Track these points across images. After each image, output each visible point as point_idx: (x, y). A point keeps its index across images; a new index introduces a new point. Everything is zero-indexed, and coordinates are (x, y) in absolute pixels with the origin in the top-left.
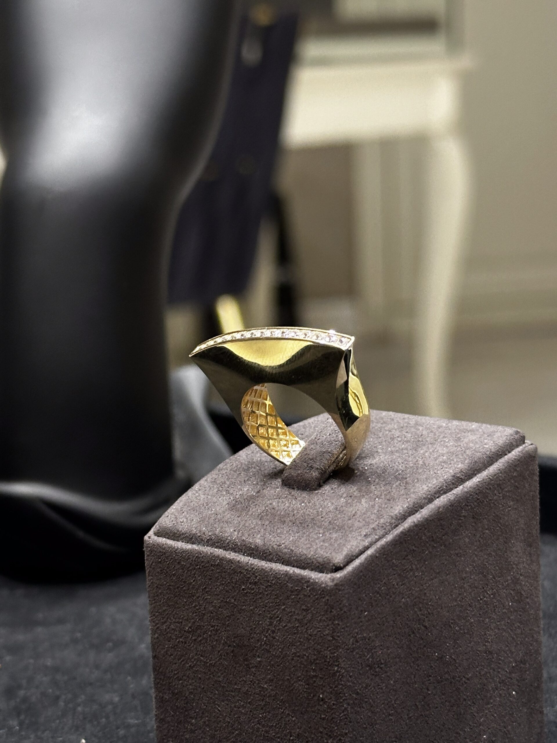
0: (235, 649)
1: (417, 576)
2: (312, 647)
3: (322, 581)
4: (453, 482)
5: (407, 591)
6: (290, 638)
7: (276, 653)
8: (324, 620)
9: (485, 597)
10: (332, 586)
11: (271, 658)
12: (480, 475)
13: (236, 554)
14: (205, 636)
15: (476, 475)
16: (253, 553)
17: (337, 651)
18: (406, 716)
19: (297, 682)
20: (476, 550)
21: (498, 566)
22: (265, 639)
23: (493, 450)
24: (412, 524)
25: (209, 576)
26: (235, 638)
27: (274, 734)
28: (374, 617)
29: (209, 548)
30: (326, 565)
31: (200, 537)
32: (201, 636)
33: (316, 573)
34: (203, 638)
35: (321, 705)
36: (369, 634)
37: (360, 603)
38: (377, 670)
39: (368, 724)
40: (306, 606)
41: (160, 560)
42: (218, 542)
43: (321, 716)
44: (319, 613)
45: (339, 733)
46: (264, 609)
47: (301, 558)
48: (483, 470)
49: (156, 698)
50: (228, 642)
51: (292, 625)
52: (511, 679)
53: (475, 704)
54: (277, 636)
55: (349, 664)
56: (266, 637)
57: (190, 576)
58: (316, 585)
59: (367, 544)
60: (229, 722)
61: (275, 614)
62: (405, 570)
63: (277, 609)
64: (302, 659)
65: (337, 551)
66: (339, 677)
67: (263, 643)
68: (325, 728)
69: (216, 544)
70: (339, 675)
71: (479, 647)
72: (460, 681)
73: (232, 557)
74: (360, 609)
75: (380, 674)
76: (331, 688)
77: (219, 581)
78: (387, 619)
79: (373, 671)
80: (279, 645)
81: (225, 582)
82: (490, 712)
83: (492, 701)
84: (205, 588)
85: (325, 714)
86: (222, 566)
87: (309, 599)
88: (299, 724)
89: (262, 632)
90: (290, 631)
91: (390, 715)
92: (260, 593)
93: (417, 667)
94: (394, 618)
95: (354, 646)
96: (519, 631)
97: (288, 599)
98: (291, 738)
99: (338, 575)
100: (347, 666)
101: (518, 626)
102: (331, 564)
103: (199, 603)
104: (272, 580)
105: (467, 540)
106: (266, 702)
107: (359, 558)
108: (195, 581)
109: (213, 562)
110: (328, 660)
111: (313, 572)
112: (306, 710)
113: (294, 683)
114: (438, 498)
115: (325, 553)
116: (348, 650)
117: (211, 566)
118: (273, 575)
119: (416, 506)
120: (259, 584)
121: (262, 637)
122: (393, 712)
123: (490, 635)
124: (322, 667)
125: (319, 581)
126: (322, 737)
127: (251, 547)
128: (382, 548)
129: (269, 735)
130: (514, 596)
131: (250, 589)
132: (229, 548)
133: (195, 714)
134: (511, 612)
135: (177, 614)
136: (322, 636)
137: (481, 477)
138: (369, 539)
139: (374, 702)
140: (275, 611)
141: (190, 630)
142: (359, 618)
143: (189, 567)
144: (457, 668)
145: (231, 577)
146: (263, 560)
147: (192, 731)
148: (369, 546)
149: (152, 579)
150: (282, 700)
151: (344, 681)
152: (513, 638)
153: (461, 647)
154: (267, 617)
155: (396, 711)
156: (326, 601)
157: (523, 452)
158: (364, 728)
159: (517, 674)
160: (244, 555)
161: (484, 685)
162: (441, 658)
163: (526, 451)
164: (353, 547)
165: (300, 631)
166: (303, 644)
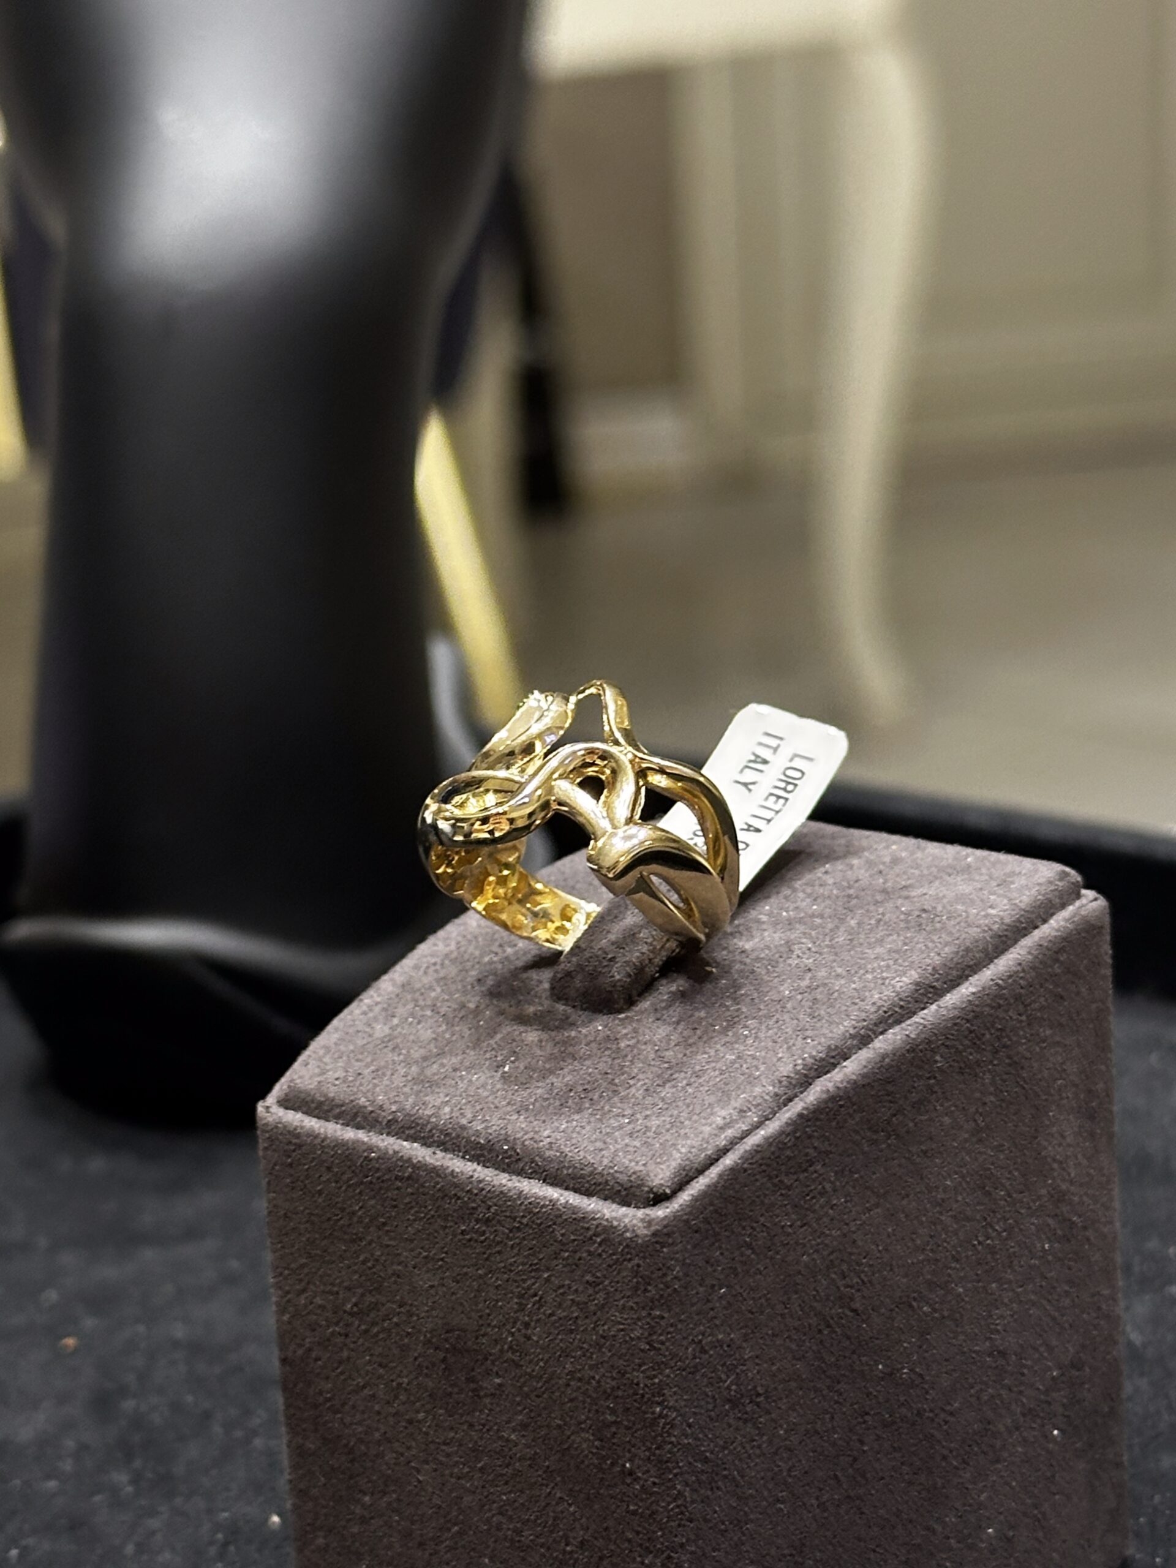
0: (448, 1355)
1: (835, 1205)
2: (607, 1362)
3: (625, 1226)
4: (916, 995)
5: (815, 1240)
6: (561, 1340)
7: (533, 1371)
8: (632, 1308)
9: (988, 1239)
10: (646, 1236)
11: (522, 1380)
12: (976, 977)
13: (450, 1156)
14: (386, 1325)
15: (967, 977)
16: (483, 1155)
17: (661, 1373)
18: (814, 1501)
19: (578, 1433)
20: (966, 1140)
21: (1016, 1169)
22: (510, 1339)
23: (1007, 921)
24: (824, 1096)
25: (392, 1199)
26: (447, 1332)
27: (532, 1537)
28: (741, 1298)
29: (391, 1140)
30: (633, 1189)
31: (373, 1115)
32: (377, 1324)
33: (614, 1206)
34: (383, 1330)
35: (628, 1485)
36: (729, 1334)
37: (710, 1269)
38: (748, 1409)
39: (731, 1523)
40: (593, 1275)
41: (289, 1160)
42: (410, 1128)
43: (628, 1506)
44: (621, 1291)
45: (666, 1544)
46: (506, 1276)
47: (582, 1172)
48: (984, 967)
49: (288, 1446)
50: (434, 1340)
51: (565, 1314)
52: (1049, 1403)
53: (968, 1464)
54: (534, 1334)
55: (685, 1400)
56: (513, 1334)
57: (353, 1197)
58: (614, 1233)
59: (724, 1143)
60: (440, 1507)
61: (529, 1288)
62: (808, 1195)
63: (533, 1277)
64: (587, 1387)
65: (658, 1160)
66: (663, 1428)
67: (506, 1347)
68: (638, 1533)
69: (407, 1132)
70: (665, 1424)
71: (977, 1345)
72: (932, 1420)
73: (439, 1163)
74: (709, 1281)
75: (756, 1416)
76: (649, 1449)
77: (412, 1212)
78: (767, 1300)
79: (740, 1412)
80: (539, 1354)
81: (426, 1214)
82: (1002, 1477)
83: (1005, 1454)
84: (384, 1224)
85: (636, 1504)
86: (417, 1181)
87: (599, 1262)
88: (584, 1520)
89: (504, 1325)
90: (561, 1325)
91: (778, 1501)
92: (499, 1243)
93: (836, 1398)
94: (786, 1297)
95: (698, 1360)
96: (1067, 1302)
97: (556, 1258)
98: (568, 1548)
99: (660, 1212)
100: (683, 1403)
101: (1066, 1292)
102: (646, 1189)
103: (372, 1255)
104: (523, 1217)
105: (947, 1120)
106: (514, 1470)
107: (707, 1173)
108: (363, 1210)
109: (398, 1171)
110: (641, 1392)
111: (608, 1203)
112: (599, 1494)
113: (572, 1434)
114: (882, 1033)
115: (633, 1164)
116: (684, 1370)
117: (396, 1179)
118: (523, 1207)
119: (833, 1054)
120: (494, 1222)
121: (504, 1336)
122: (784, 1493)
123: (1002, 1317)
124: (629, 1406)
125: (619, 1225)
126: (631, 1551)
127: (479, 1143)
128: (757, 1152)
129: (523, 1539)
130: (1055, 1230)
131: (477, 1232)
132: (434, 1142)
133: (370, 1485)
134: (1048, 1262)
135: (329, 1276)
136: (626, 1342)
137: (978, 983)
138: (730, 1133)
139: (742, 1477)
140: (529, 1282)
141: (355, 1309)
142: (708, 1301)
143: (350, 1179)
144: (927, 1393)
145: (437, 1205)
146: (504, 1171)
147: (363, 1520)
148: (728, 1147)
149: (274, 1199)
150: (548, 1467)
151: (675, 1436)
152: (1054, 1319)
153: (934, 1348)
154: (512, 1292)
155: (793, 1495)
156: (635, 1268)
157: (1076, 919)
158: (722, 1530)
159: (1062, 1393)
160: (463, 1157)
161: (989, 1423)
162: (891, 1374)
163: (1084, 917)
164: (693, 1150)
165: (582, 1329)
166: (588, 1354)
